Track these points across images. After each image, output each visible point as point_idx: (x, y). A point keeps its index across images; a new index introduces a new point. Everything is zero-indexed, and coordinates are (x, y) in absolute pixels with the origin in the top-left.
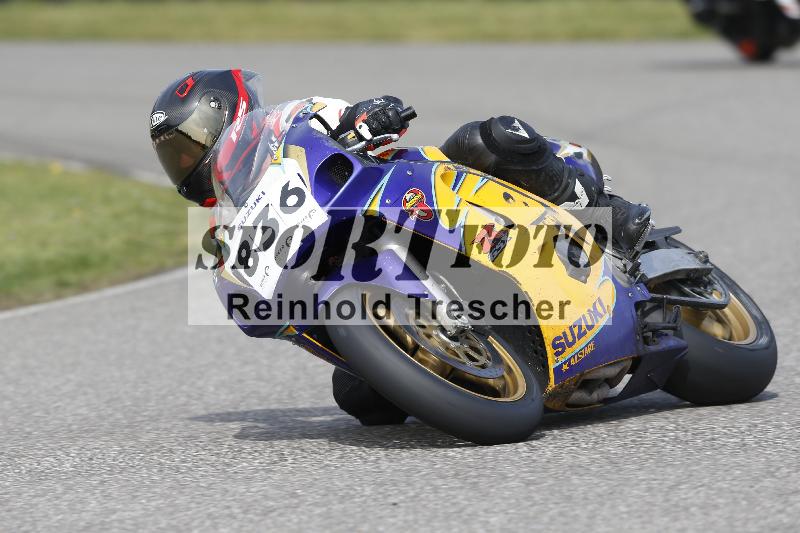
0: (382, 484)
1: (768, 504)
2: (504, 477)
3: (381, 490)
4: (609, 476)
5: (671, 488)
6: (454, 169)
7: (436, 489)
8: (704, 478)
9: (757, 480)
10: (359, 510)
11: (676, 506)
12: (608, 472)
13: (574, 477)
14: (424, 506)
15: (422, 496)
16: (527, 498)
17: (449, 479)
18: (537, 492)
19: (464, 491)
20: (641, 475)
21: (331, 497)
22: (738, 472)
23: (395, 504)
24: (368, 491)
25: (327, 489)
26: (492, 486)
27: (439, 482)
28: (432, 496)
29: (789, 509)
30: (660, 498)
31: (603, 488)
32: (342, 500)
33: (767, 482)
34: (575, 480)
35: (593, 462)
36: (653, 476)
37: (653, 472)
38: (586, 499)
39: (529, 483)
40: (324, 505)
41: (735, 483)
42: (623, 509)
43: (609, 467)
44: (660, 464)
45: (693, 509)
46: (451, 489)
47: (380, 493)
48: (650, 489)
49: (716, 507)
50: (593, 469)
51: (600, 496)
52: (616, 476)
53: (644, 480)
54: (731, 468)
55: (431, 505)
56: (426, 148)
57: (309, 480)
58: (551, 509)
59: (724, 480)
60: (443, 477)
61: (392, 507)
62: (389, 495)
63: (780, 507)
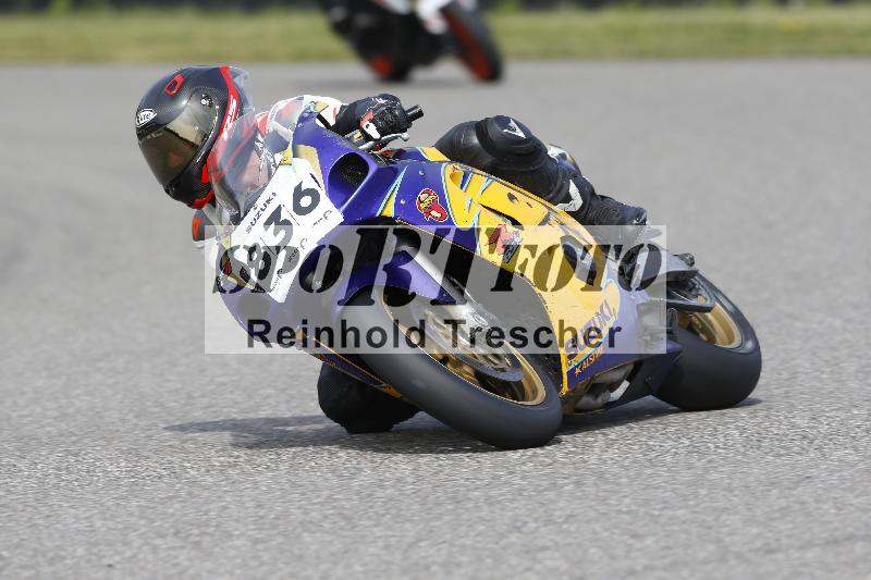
0: (96, 544)
1: (514, 561)
2: (230, 536)
3: (95, 550)
4: (344, 533)
5: (411, 545)
6: (460, 168)
7: (155, 549)
8: (445, 534)
9: (502, 536)
10: (70, 572)
11: (416, 564)
12: (342, 529)
13: (306, 534)
14: (143, 568)
15: (141, 556)
16: (256, 558)
17: (169, 538)
18: (265, 550)
19: (185, 551)
20: (378, 532)
21: (40, 559)
22: (483, 527)
23: (110, 566)
24: (80, 551)
25: (35, 550)
26: (217, 546)
27: (158, 541)
28: (150, 557)
29: (538, 567)
30: (398, 556)
31: (337, 546)
32: (51, 562)
33: (513, 538)
34: (306, 537)
35: (326, 517)
36: (390, 533)
37: (390, 528)
38: (318, 558)
39: (256, 542)
40: (32, 567)
41: (478, 539)
42: (358, 568)
43: (342, 523)
44: (399, 520)
45: (434, 568)
46: (174, 548)
47: (95, 554)
48: (387, 547)
49: (459, 565)
50: (327, 525)
51: (333, 554)
52: (350, 533)
53: (380, 537)
54: (475, 523)
55: (149, 566)
56: (425, 149)
57: (16, 540)
58: (280, 569)
59: (467, 535)
60: (162, 536)
61: (108, 569)
62: (104, 556)
63: (527, 564)
